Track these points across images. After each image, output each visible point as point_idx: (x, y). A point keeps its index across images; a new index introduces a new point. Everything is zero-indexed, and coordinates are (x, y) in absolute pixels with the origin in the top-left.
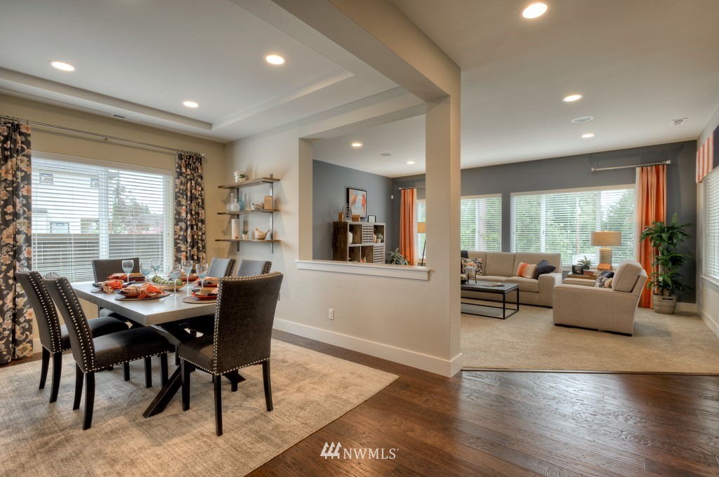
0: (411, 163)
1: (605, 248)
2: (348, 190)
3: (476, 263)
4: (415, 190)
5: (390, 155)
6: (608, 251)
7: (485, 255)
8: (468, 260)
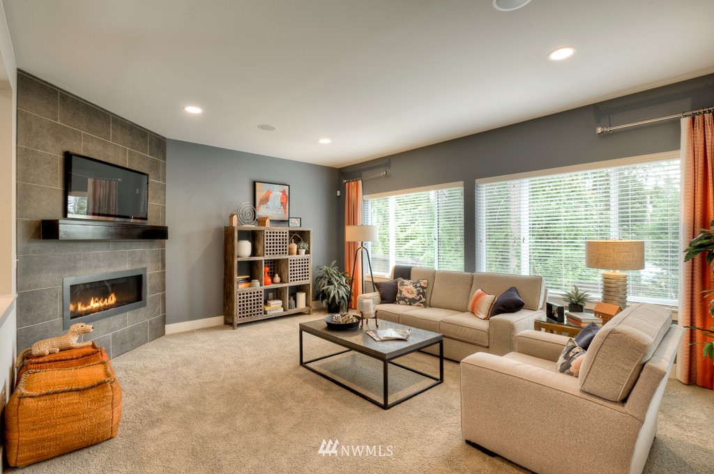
0: (325, 141)
1: (610, 272)
2: (254, 184)
3: (416, 287)
4: (360, 182)
5: (274, 129)
6: (618, 278)
7: (432, 275)
8: (406, 282)
